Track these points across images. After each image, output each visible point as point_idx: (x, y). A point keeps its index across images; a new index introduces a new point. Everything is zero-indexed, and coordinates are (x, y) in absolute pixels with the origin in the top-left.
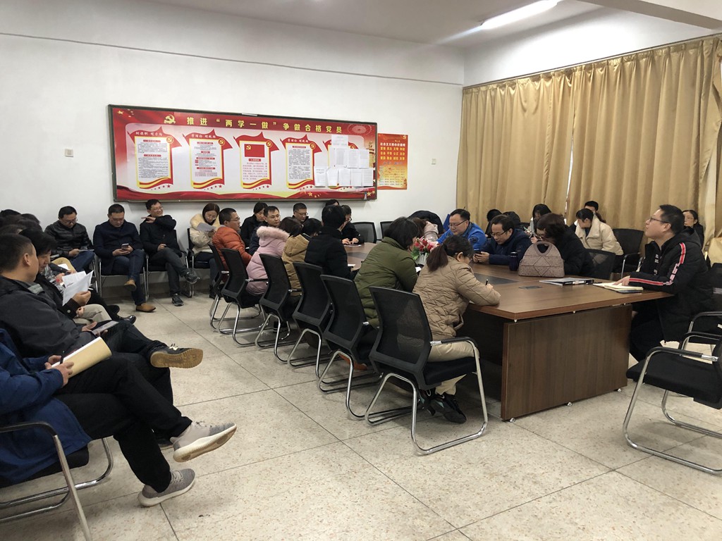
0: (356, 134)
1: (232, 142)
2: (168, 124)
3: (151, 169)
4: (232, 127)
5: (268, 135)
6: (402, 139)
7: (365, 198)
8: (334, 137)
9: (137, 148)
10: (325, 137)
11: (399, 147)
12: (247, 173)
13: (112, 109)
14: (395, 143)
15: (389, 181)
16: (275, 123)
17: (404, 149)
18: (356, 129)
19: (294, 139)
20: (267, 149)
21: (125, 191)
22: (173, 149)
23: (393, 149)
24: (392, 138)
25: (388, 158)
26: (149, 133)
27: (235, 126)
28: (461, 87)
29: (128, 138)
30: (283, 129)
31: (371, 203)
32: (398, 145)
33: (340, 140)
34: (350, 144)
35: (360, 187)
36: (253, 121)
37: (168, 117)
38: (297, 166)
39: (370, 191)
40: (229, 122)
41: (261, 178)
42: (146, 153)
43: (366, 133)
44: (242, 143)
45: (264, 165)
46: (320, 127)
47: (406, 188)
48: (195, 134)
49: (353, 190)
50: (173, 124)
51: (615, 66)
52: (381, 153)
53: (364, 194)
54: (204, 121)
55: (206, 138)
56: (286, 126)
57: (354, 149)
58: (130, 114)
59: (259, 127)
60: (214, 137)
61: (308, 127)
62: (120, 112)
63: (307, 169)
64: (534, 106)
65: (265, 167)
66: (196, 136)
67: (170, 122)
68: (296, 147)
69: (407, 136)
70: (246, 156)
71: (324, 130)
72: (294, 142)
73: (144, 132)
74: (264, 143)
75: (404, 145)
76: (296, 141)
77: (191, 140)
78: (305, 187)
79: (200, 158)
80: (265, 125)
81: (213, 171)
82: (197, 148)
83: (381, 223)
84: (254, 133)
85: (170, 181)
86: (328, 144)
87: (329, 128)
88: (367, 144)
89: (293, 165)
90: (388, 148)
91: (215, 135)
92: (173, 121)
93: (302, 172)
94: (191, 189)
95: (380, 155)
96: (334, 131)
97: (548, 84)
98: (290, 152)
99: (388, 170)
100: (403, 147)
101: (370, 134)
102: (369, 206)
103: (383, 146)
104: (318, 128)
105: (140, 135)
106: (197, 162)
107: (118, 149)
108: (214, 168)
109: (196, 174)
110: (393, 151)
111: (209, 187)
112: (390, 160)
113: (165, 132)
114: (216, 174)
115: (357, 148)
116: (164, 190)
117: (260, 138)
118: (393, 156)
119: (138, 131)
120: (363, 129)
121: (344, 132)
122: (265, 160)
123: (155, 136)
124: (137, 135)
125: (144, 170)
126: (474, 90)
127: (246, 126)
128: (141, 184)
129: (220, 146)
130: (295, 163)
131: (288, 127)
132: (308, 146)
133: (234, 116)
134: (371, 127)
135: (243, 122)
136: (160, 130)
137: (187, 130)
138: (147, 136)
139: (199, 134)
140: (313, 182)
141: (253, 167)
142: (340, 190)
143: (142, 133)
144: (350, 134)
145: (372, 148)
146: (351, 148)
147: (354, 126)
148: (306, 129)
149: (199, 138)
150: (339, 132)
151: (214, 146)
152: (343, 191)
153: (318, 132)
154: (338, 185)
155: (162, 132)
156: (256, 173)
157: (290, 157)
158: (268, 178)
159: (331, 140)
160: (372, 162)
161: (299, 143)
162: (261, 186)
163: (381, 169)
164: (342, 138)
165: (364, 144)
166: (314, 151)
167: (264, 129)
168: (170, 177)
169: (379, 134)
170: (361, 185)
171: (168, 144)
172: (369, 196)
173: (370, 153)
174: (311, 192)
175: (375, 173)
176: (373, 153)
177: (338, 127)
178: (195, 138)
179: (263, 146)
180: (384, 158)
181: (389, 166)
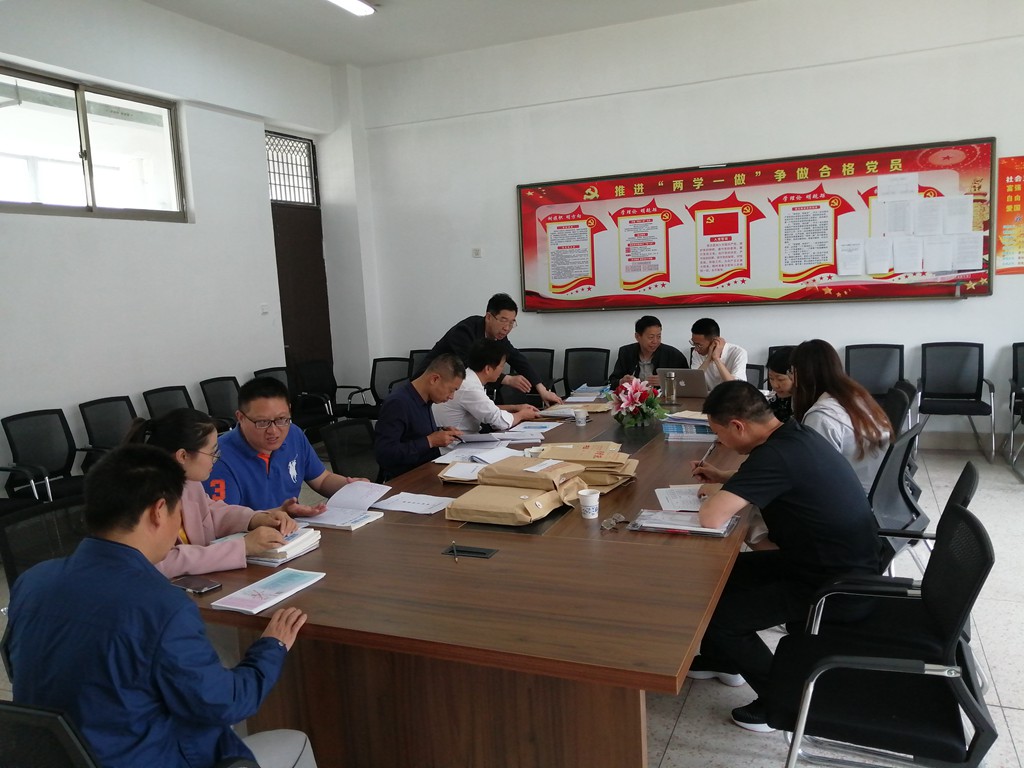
0: (939, 168)
1: (684, 215)
2: (588, 200)
3: (566, 266)
4: (683, 191)
5: (745, 194)
7: (958, 293)
8: (883, 181)
9: (549, 240)
10: (863, 184)
12: (707, 261)
13: (521, 189)
16: (758, 173)
18: (937, 158)
20: (742, 220)
21: (535, 298)
22: (595, 235)
26: (564, 216)
27: (689, 187)
29: (539, 226)
30: (774, 181)
33: (899, 186)
34: (921, 189)
35: (947, 273)
36: (719, 175)
37: (587, 191)
38: (801, 242)
39: (975, 278)
40: (678, 184)
41: (731, 268)
42: (560, 245)
43: (964, 162)
44: (700, 214)
45: (738, 250)
46: (851, 165)
48: (626, 209)
49: (929, 278)
50: (595, 199)
52: (1009, 198)
53: (956, 286)
54: (639, 187)
55: (642, 214)
56: (780, 175)
57: (932, 198)
58: (541, 194)
59: (730, 184)
60: (655, 210)
61: (825, 169)
62: (530, 193)
63: (822, 246)
66: (627, 212)
67: (591, 197)
68: (800, 209)
70: (705, 234)
71: (860, 170)
72: (795, 201)
73: (558, 215)
74: (738, 210)
76: (799, 198)
78: (817, 278)
79: (633, 245)
80: (740, 178)
81: (653, 262)
82: (628, 230)
84: (720, 195)
85: (591, 281)
86: (867, 196)
88: (968, 185)
89: (792, 242)
91: (655, 206)
92: (595, 194)
93: (811, 252)
94: (619, 290)
95: (1003, 204)
96: (884, 168)
98: (788, 218)
101: (976, 165)
103: (1014, 183)
104: (848, 168)
105: (553, 221)
106: (628, 250)
107: (528, 241)
108: (654, 258)
109: (628, 269)
111: (647, 287)
113: (584, 213)
114: (656, 267)
115: (940, 195)
116: (583, 293)
117: (732, 201)
119: (550, 216)
120: (958, 156)
121: (909, 167)
122: (739, 238)
123: (571, 220)
124: (550, 221)
125: (558, 269)
127: (707, 186)
128: (554, 287)
129: (664, 223)
130: (796, 237)
131: (784, 175)
132: (825, 205)
133: (685, 173)
134: (978, 149)
135: (701, 179)
136: (579, 211)
137: (614, 205)
138: (562, 220)
139: (632, 209)
140: (833, 269)
141: (716, 252)
142: (895, 281)
143: (555, 218)
144: (922, 170)
145: (982, 190)
146: (925, 196)
147: (933, 153)
148: (822, 174)
149: (632, 214)
150: (896, 168)
151: (654, 224)
152: (902, 280)
153: (847, 176)
154: (891, 270)
155: (581, 213)
156: (723, 260)
157: (788, 229)
158: (745, 267)
159: (876, 187)
160: (981, 221)
161: (808, 200)
162: (731, 281)
163: (1005, 232)
164: (902, 179)
165: (960, 186)
166: (838, 212)
167: (738, 186)
168: (590, 276)
169: (1000, 160)
170: (949, 269)
171: (589, 229)
172: (971, 289)
173: (975, 201)
174: (830, 287)
175: (987, 242)
176: (983, 201)
177: (892, 161)
178: (626, 215)
179: (737, 213)
180: (1018, 208)
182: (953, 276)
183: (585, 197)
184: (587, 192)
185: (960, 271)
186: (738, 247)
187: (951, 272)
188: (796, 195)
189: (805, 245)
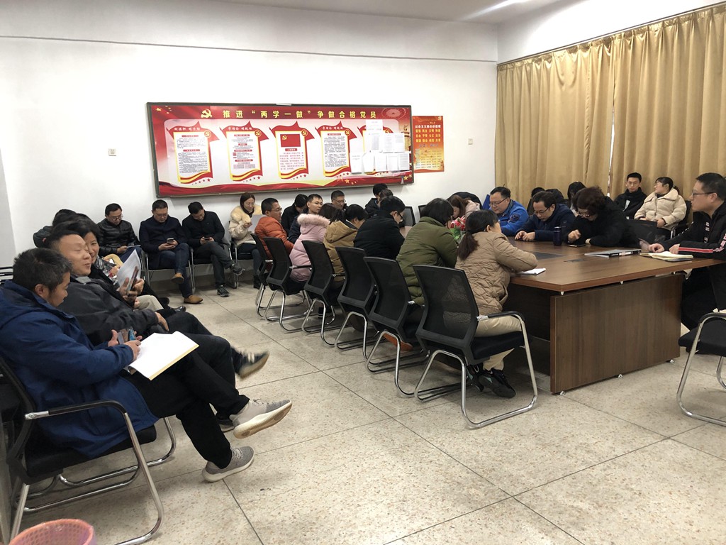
0: (391, 118)
1: (268, 133)
2: (205, 118)
3: (190, 164)
4: (266, 118)
5: (303, 123)
6: (438, 121)
7: (402, 182)
8: (368, 123)
9: (176, 144)
10: (360, 123)
11: (435, 129)
12: (284, 163)
13: (151, 107)
14: (430, 125)
15: (426, 163)
16: (309, 112)
18: (390, 112)
19: (329, 126)
20: (302, 138)
21: (167, 187)
22: (211, 143)
23: (428, 131)
24: (427, 120)
25: (424, 140)
26: (187, 128)
27: (270, 116)
28: (495, 64)
29: (168, 135)
30: (318, 117)
31: (408, 187)
32: (434, 126)
33: (374, 125)
34: (384, 128)
35: (397, 172)
36: (288, 111)
37: (205, 112)
38: (333, 153)
39: (407, 175)
40: (264, 113)
41: (298, 168)
42: (185, 148)
43: (400, 116)
44: (278, 133)
45: (301, 155)
46: (354, 113)
47: (443, 171)
48: (232, 127)
49: (389, 174)
50: (209, 118)
51: (656, 31)
52: (417, 136)
53: (401, 178)
54: (240, 113)
55: (242, 131)
56: (321, 114)
57: (389, 134)
58: (168, 110)
59: (294, 117)
60: (250, 129)
61: (342, 113)
62: (158, 109)
63: (343, 156)
64: (572, 78)
65: (301, 157)
66: (232, 128)
67: (207, 116)
68: (331, 134)
69: (442, 117)
70: (282, 146)
71: (358, 116)
72: (329, 130)
73: (182, 127)
74: (299, 132)
75: (439, 126)
76: (330, 128)
77: (227, 133)
78: (342, 174)
79: (238, 151)
80: (299, 114)
81: (251, 163)
82: (234, 140)
83: (419, 207)
84: (289, 123)
85: (210, 175)
86: (362, 129)
87: (363, 114)
88: (402, 127)
89: (329, 153)
90: (423, 131)
91: (251, 126)
92: (209, 115)
93: (338, 159)
94: (230, 181)
95: (415, 138)
96: (368, 116)
97: (586, 54)
98: (326, 139)
99: (425, 153)
100: (438, 128)
101: (404, 118)
102: (407, 190)
103: (418, 129)
104: (353, 114)
105: (178, 131)
106: (234, 154)
107: (158, 146)
108: (252, 160)
109: (235, 167)
110: (428, 133)
111: (248, 179)
112: (425, 143)
113: (202, 127)
114: (254, 166)
115: (392, 132)
116: (204, 183)
117: (296, 127)
118: (428, 138)
119: (176, 127)
120: (397, 113)
121: (378, 117)
122: (301, 149)
123: (193, 131)
124: (176, 131)
125: (184, 165)
126: (509, 66)
127: (281, 117)
128: (182, 179)
129: (257, 137)
130: (331, 151)
131: (323, 114)
132: (343, 133)
133: (268, 107)
134: (405, 110)
135: (278, 112)
136: (198, 125)
137: (223, 124)
138: (185, 131)
139: (235, 127)
140: (348, 169)
141: (289, 157)
142: (376, 176)
143: (180, 129)
144: (384, 118)
145: (407, 131)
146: (386, 132)
147: (388, 110)
148: (341, 115)
149: (236, 131)
150: (373, 116)
151: (251, 138)
153: (352, 118)
154: (374, 170)
155: (199, 127)
156: (293, 163)
157: (326, 145)
158: (305, 167)
159: (365, 126)
160: (408, 146)
161: (334, 130)
162: (299, 176)
163: (417, 152)
164: (377, 122)
165: (399, 128)
166: (349, 138)
167: (299, 118)
168: (209, 171)
169: (413, 117)
170: (397, 170)
171: (206, 139)
172: (407, 179)
173: (405, 136)
174: (348, 179)
175: (411, 156)
177: (372, 112)
178: (232, 131)
179: (299, 135)
180: (420, 141)
181: (425, 149)
182: (399, 173)
183: (202, 116)
185: (401, 171)
189: (335, 155)
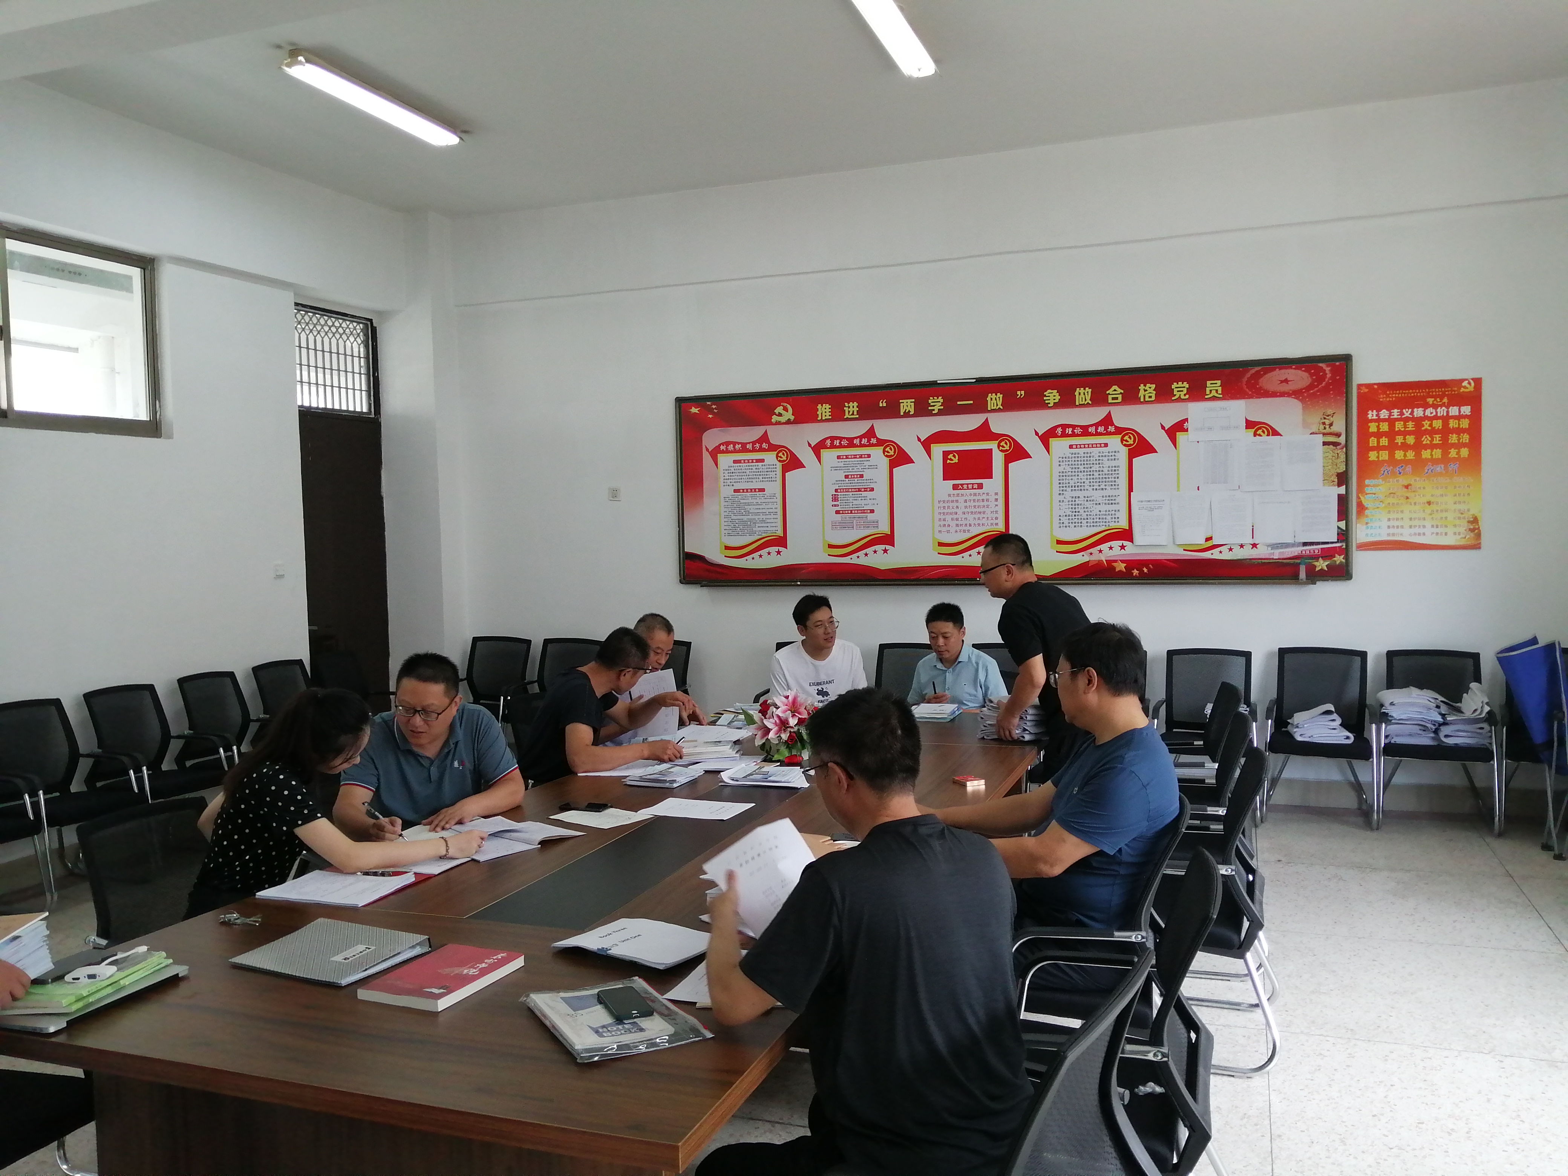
0: (1274, 395)
1: (915, 450)
2: (778, 423)
3: (745, 518)
4: (913, 416)
5: (1000, 423)
6: (1460, 394)
7: (1303, 575)
8: (1195, 411)
9: (722, 480)
10: (1170, 414)
11: (1446, 419)
12: (949, 517)
13: (682, 403)
14: (1426, 406)
16: (1021, 393)
17: (1465, 424)
18: (1271, 380)
20: (998, 459)
21: (699, 563)
22: (788, 475)
23: (1418, 425)
24: (1414, 393)
25: (1399, 455)
26: (744, 445)
27: (922, 410)
29: (706, 457)
30: (1044, 406)
32: (1441, 411)
33: (1217, 418)
34: (1250, 424)
35: (1287, 545)
36: (966, 395)
37: (779, 410)
38: (1081, 494)
39: (1327, 554)
40: (907, 405)
42: (737, 486)
43: (1309, 387)
44: (938, 450)
45: (992, 504)
46: (1151, 387)
48: (833, 439)
49: (1261, 552)
50: (789, 422)
52: (1373, 442)
53: (1297, 566)
54: (852, 408)
55: (856, 446)
56: (1052, 396)
57: (1265, 437)
58: (711, 411)
59: (980, 407)
60: (873, 441)
61: (1115, 392)
62: (694, 410)
63: (1111, 500)
66: (832, 442)
67: (783, 419)
68: (1080, 446)
69: (1478, 382)
70: (946, 478)
71: (1164, 395)
72: (1073, 435)
73: (734, 443)
74: (992, 445)
76: (1078, 431)
78: (1104, 547)
79: (842, 490)
80: (995, 400)
81: (870, 516)
82: (836, 468)
84: (968, 423)
85: (781, 542)
86: (1174, 431)
88: (1315, 420)
89: (1069, 494)
90: (1399, 426)
91: (875, 436)
92: (789, 415)
93: (1096, 509)
94: (822, 557)
95: (1365, 449)
96: (1197, 393)
98: (1062, 459)
99: (1402, 492)
100: (1459, 417)
101: (1325, 392)
103: (1379, 420)
104: (1147, 391)
105: (727, 452)
106: (835, 498)
107: (689, 481)
108: (872, 511)
109: (834, 525)
110: (1418, 433)
111: (861, 554)
112: (1406, 462)
113: (773, 441)
114: (875, 524)
115: (1276, 433)
116: (769, 560)
117: (984, 433)
118: (1418, 447)
119: (723, 444)
120: (1300, 378)
121: (1231, 392)
122: (993, 485)
123: (754, 450)
124: (723, 452)
125: (733, 521)
127: (949, 409)
128: (727, 548)
129: (887, 460)
130: (1074, 488)
131: (1058, 398)
132: (1114, 442)
133: (918, 389)
134: (1328, 369)
135: (940, 399)
136: (764, 438)
137: (815, 432)
138: (739, 451)
139: (841, 439)
140: (1126, 535)
141: (962, 505)
142: (1215, 555)
143: (731, 447)
144: (1250, 397)
145: (1335, 429)
146: (1255, 435)
147: (1265, 374)
148: (1110, 397)
149: (841, 446)
150: (1214, 393)
151: (872, 461)
152: (1226, 555)
153: (1146, 402)
154: (1207, 540)
155: (768, 441)
156: (970, 517)
157: (1062, 474)
159: (1186, 420)
160: (1334, 471)
161: (1091, 434)
163: (1368, 490)
164: (1225, 409)
165: (1304, 420)
166: (1134, 453)
167: (993, 411)
168: (780, 533)
169: (1360, 386)
170: (1290, 540)
171: (779, 466)
172: (1322, 570)
173: (1325, 444)
174: (1123, 561)
175: (1343, 502)
176: (1335, 444)
177: (1209, 383)
178: (833, 446)
179: (990, 451)
180: (1384, 455)
181: (1404, 480)
182: (1297, 550)
184: (776, 411)
185: (1305, 544)
186: (992, 498)
187: (1293, 545)
188: (1074, 427)
189: (1088, 499)
